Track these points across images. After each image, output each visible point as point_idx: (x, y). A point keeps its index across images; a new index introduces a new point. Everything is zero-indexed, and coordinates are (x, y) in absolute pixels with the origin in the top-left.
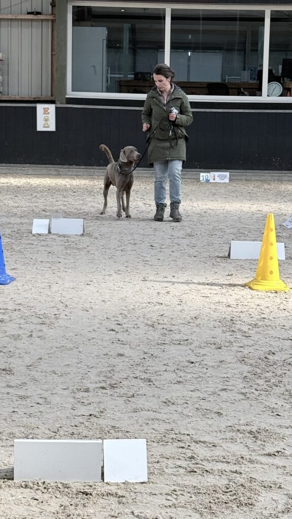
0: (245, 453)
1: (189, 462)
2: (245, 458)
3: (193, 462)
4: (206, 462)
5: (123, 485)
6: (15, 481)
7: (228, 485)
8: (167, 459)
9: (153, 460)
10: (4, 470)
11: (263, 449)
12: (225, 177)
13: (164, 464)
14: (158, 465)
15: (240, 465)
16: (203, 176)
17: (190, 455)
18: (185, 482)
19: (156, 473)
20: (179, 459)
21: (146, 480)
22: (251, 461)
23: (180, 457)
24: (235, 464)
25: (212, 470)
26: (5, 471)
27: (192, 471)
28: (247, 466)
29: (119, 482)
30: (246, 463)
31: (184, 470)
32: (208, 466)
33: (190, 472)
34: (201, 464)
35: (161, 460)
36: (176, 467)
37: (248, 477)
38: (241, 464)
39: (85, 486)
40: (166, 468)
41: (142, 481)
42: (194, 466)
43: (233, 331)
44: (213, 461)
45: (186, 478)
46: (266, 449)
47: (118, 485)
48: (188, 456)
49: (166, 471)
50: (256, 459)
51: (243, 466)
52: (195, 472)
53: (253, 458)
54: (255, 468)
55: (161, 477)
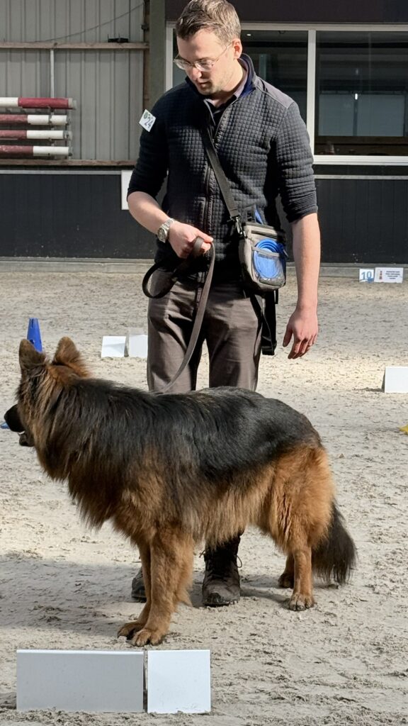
0: (362, 672)
1: (275, 685)
2: (358, 680)
3: (282, 685)
4: (301, 685)
5: (174, 718)
6: (17, 710)
7: (328, 717)
8: (245, 681)
9: (224, 681)
10: (5, 694)
11: (388, 666)
12: (398, 274)
13: (239, 687)
14: (231, 688)
15: (351, 690)
16: (364, 273)
17: (278, 674)
18: (266, 714)
19: (225, 699)
20: (262, 680)
21: (209, 710)
22: (367, 684)
23: (265, 678)
24: (344, 687)
25: (307, 696)
26: (8, 696)
27: (278, 698)
28: (360, 691)
29: (170, 712)
30: (360, 686)
31: (267, 696)
32: (303, 691)
33: (275, 699)
34: (293, 688)
35: (235, 681)
36: (256, 692)
37: (359, 707)
38: (352, 688)
39: (117, 718)
40: (242, 693)
41: (203, 712)
42: (282, 690)
43: (371, 496)
44: (311, 683)
45: (268, 707)
46: (392, 666)
47: (166, 717)
48: (276, 676)
49: (241, 697)
50: (375, 681)
51: (354, 690)
52: (283, 699)
53: (372, 679)
54: (372, 693)
55: (232, 707)
